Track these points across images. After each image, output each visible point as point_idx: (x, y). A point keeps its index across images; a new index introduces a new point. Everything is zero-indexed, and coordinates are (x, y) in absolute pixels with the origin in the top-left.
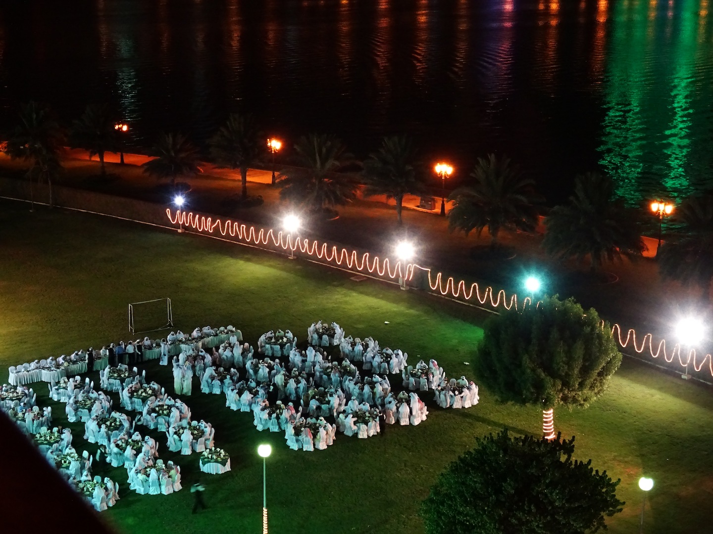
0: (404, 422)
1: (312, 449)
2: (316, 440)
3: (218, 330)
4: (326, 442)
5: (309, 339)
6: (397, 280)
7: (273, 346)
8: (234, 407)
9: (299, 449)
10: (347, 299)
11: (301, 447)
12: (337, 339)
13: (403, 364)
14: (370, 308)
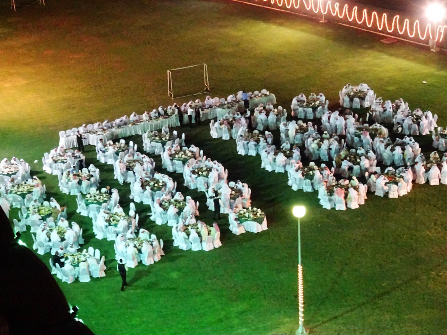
0: (434, 182)
1: (344, 208)
2: (348, 200)
3: (253, 94)
4: (358, 202)
5: (341, 101)
6: (427, 41)
7: (305, 109)
8: (269, 168)
9: (332, 208)
10: (378, 61)
11: (334, 207)
12: (367, 101)
13: (432, 126)
14: (400, 70)
